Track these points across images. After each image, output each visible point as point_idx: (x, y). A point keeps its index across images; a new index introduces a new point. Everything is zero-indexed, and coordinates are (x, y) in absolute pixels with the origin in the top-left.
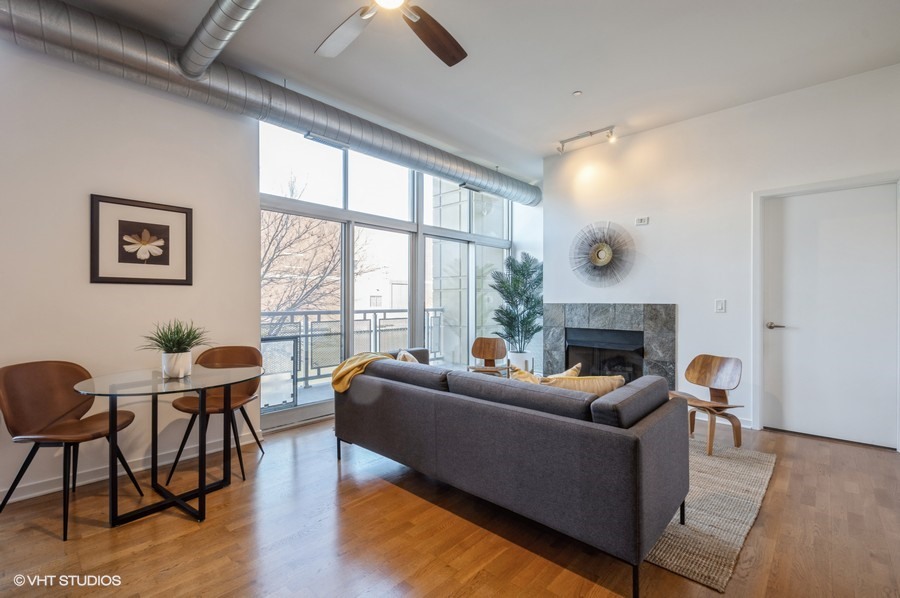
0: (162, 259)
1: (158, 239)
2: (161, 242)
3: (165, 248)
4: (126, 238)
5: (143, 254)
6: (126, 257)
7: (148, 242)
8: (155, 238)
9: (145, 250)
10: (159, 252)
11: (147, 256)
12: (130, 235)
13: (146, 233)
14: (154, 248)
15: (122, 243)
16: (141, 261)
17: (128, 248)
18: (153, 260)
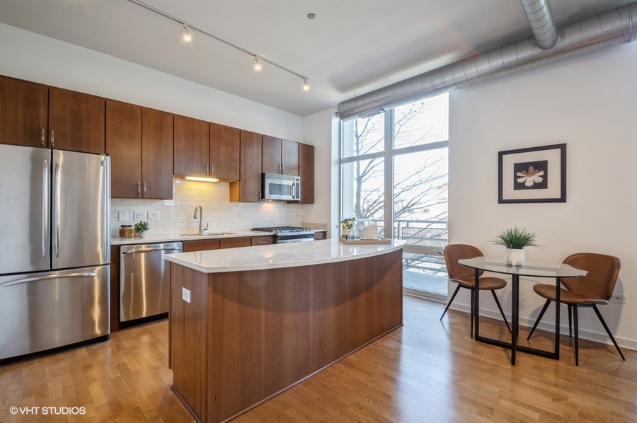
0: (543, 185)
1: (540, 171)
2: (542, 173)
3: (545, 177)
4: (518, 174)
5: (529, 183)
6: (519, 186)
7: (533, 174)
8: (538, 170)
9: (530, 180)
10: (540, 180)
11: (532, 184)
12: (521, 171)
13: (531, 168)
14: (537, 178)
15: (516, 177)
16: (528, 188)
17: (520, 180)
18: (536, 186)
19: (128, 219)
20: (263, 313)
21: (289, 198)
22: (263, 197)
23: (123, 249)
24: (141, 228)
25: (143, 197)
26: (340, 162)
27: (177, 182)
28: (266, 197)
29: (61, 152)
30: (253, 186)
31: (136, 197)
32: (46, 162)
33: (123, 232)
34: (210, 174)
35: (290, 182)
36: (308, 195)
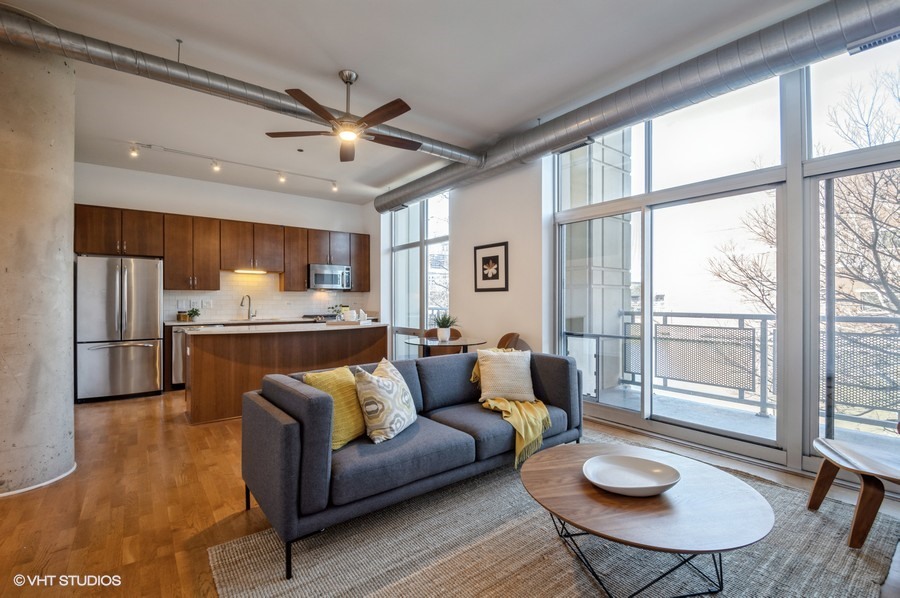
0: (496, 276)
2: (496, 266)
3: (498, 269)
7: (492, 267)
8: (494, 264)
9: (490, 272)
10: (495, 272)
11: (491, 275)
12: (486, 264)
13: (491, 262)
14: (493, 270)
15: (483, 270)
16: (489, 279)
17: (486, 272)
18: (493, 277)
19: (185, 307)
20: (233, 364)
21: (339, 287)
22: (309, 287)
23: (174, 329)
24: (194, 313)
25: (194, 289)
26: (393, 250)
27: (223, 275)
28: (311, 287)
29: (132, 260)
30: (298, 276)
31: (189, 289)
32: (118, 267)
33: (179, 316)
34: (254, 267)
35: (341, 271)
36: (362, 282)
